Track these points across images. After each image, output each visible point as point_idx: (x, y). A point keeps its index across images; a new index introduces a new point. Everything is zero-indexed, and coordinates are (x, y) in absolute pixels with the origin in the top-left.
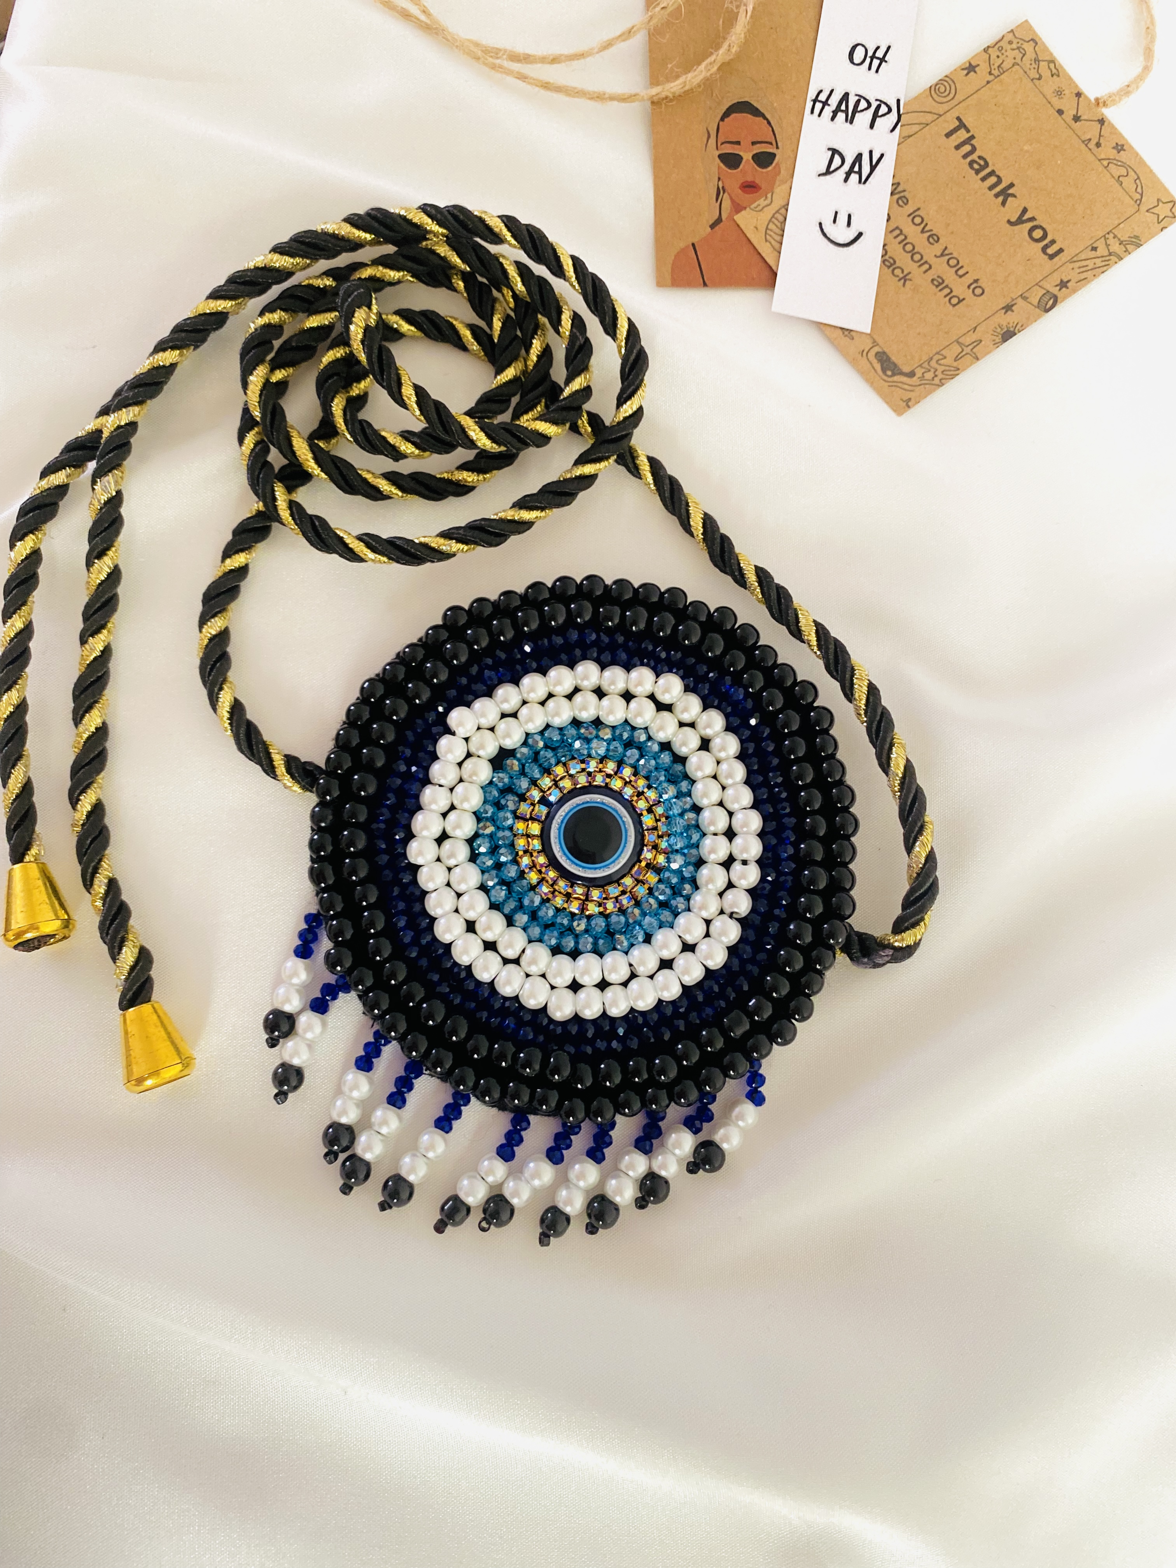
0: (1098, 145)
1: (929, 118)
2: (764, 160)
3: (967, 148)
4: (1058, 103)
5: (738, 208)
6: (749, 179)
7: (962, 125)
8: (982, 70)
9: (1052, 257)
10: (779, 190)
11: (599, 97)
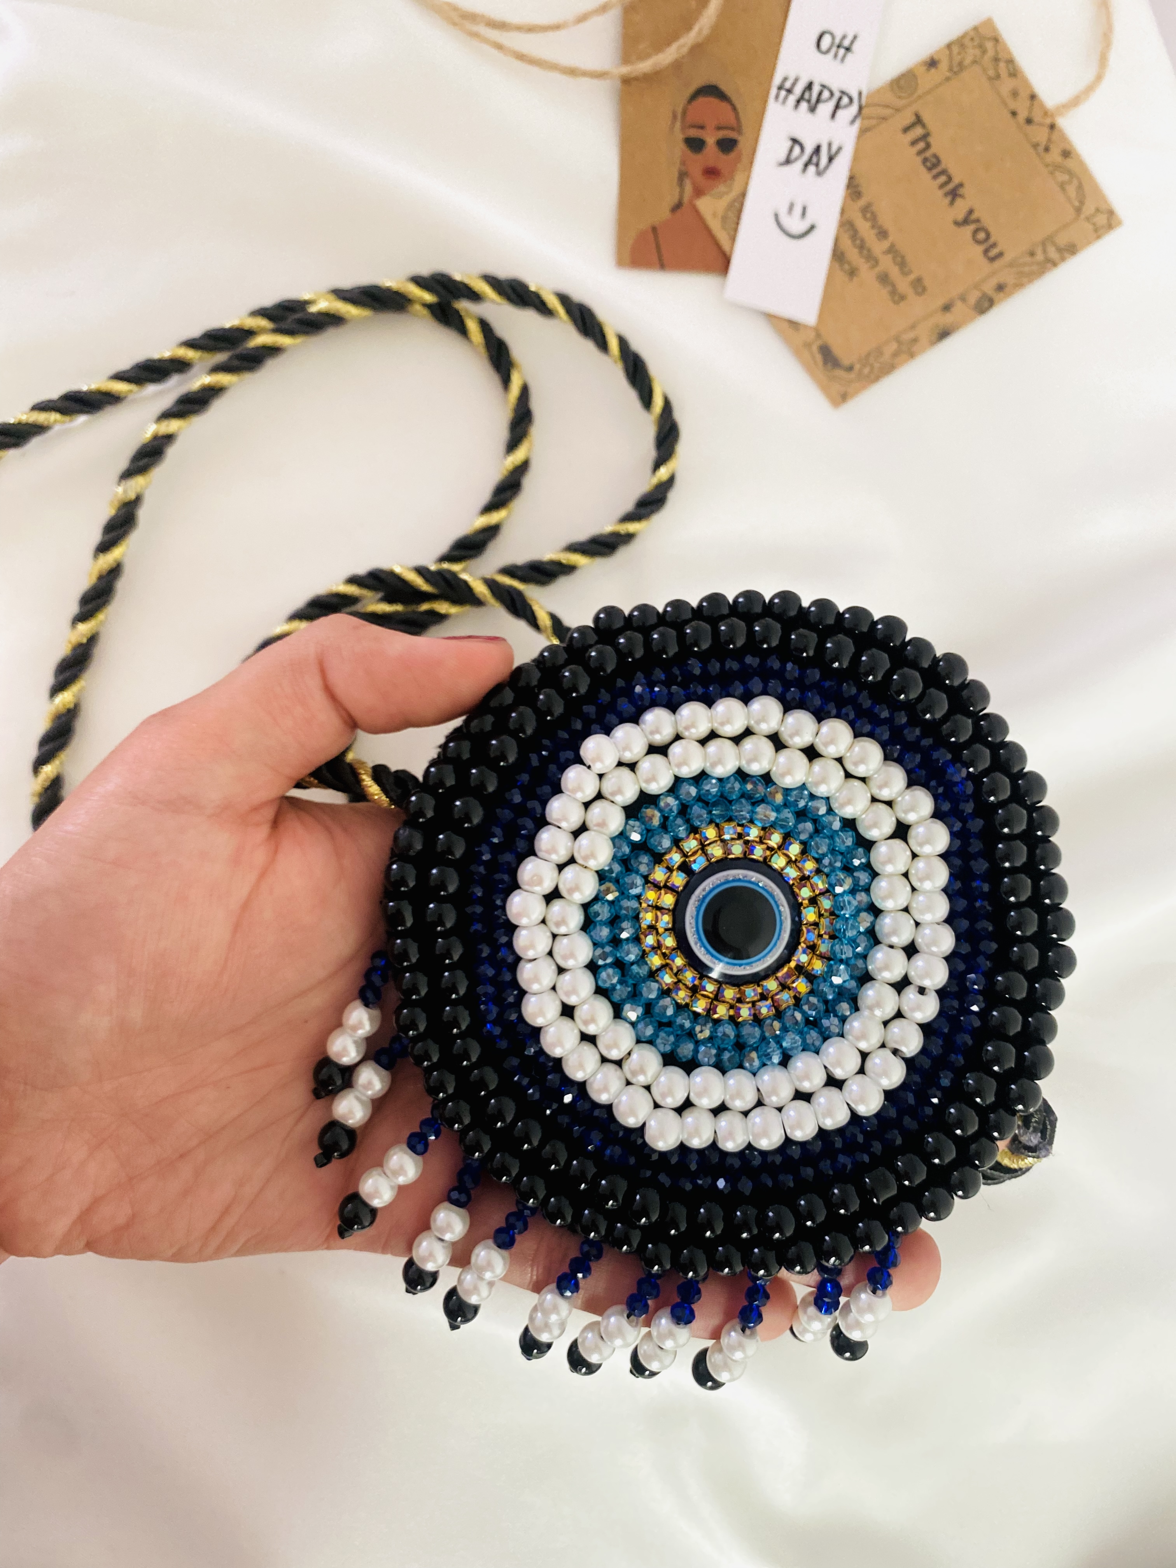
0: (1047, 149)
1: (887, 112)
2: (727, 145)
3: (921, 145)
4: (1013, 105)
5: (699, 192)
6: (711, 163)
7: (919, 121)
8: (944, 66)
9: (992, 259)
10: (739, 178)
11: (572, 72)
